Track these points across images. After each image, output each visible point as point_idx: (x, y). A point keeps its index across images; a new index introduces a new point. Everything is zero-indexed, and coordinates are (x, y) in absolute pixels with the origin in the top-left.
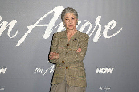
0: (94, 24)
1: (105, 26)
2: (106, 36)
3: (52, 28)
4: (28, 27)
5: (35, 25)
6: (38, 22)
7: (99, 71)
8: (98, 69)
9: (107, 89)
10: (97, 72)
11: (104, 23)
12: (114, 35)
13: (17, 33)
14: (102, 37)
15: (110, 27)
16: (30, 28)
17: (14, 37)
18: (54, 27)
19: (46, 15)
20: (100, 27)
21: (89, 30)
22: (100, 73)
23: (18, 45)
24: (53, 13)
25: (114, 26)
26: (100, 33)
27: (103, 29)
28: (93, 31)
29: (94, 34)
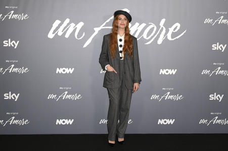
0: (158, 27)
2: (169, 38)
4: (95, 29)
6: (104, 24)
7: (163, 72)
8: (161, 70)
9: (170, 89)
10: (160, 73)
11: (168, 25)
12: (178, 37)
13: (84, 35)
14: (166, 40)
15: (174, 30)
17: (81, 38)
20: (164, 29)
22: (163, 74)
23: (85, 46)
25: (178, 28)
26: (165, 35)
27: (167, 31)
28: (158, 33)
29: (158, 36)
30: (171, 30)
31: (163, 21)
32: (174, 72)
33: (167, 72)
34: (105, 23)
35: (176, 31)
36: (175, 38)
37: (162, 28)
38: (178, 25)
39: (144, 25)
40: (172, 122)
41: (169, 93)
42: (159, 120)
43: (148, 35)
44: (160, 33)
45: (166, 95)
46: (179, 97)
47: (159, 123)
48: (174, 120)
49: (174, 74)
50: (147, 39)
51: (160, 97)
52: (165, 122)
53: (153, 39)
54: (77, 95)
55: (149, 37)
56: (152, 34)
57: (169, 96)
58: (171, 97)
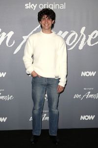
1: (89, 36)
2: (89, 44)
7: (84, 74)
8: (82, 72)
9: (90, 89)
10: (82, 75)
12: (96, 43)
13: (14, 42)
15: (93, 37)
17: (11, 46)
20: (85, 36)
21: (75, 39)
23: (15, 52)
26: (85, 42)
27: (87, 38)
28: (79, 40)
29: (80, 43)
30: (91, 37)
31: (83, 29)
32: (93, 74)
33: (88, 74)
34: (33, 32)
35: (95, 37)
36: (94, 44)
37: (83, 35)
38: (96, 32)
39: (66, 33)
40: (92, 117)
41: (89, 92)
42: (82, 116)
43: (70, 42)
44: (81, 40)
45: (87, 95)
47: (81, 119)
48: (94, 116)
50: (70, 45)
51: (82, 96)
52: (87, 118)
53: (75, 45)
54: (10, 96)
55: (71, 44)
56: (74, 41)
58: (91, 96)
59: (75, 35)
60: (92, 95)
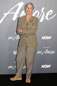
0: (40, 12)
1: (47, 13)
2: (47, 18)
3: (18, 15)
4: (4, 14)
5: (8, 13)
7: (44, 38)
8: (43, 37)
9: (48, 48)
10: (42, 39)
11: (46, 11)
12: (51, 18)
14: (45, 19)
16: (5, 14)
18: (18, 14)
19: (14, 7)
20: (44, 13)
21: (38, 15)
22: (44, 39)
24: (18, 6)
25: (52, 13)
26: (44, 17)
27: (45, 15)
30: (48, 14)
32: (50, 38)
33: (46, 38)
34: (10, 10)
35: (50, 14)
36: (50, 19)
38: (51, 11)
40: (49, 66)
41: (47, 50)
42: (42, 65)
44: (41, 16)
45: (46, 51)
46: (53, 52)
47: (42, 67)
48: (50, 65)
49: (50, 39)
51: (42, 52)
52: (46, 66)
57: (47, 52)
59: (38, 13)
60: (49, 52)
